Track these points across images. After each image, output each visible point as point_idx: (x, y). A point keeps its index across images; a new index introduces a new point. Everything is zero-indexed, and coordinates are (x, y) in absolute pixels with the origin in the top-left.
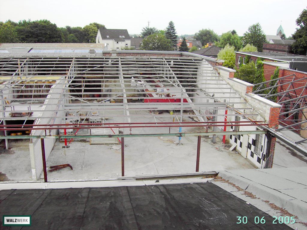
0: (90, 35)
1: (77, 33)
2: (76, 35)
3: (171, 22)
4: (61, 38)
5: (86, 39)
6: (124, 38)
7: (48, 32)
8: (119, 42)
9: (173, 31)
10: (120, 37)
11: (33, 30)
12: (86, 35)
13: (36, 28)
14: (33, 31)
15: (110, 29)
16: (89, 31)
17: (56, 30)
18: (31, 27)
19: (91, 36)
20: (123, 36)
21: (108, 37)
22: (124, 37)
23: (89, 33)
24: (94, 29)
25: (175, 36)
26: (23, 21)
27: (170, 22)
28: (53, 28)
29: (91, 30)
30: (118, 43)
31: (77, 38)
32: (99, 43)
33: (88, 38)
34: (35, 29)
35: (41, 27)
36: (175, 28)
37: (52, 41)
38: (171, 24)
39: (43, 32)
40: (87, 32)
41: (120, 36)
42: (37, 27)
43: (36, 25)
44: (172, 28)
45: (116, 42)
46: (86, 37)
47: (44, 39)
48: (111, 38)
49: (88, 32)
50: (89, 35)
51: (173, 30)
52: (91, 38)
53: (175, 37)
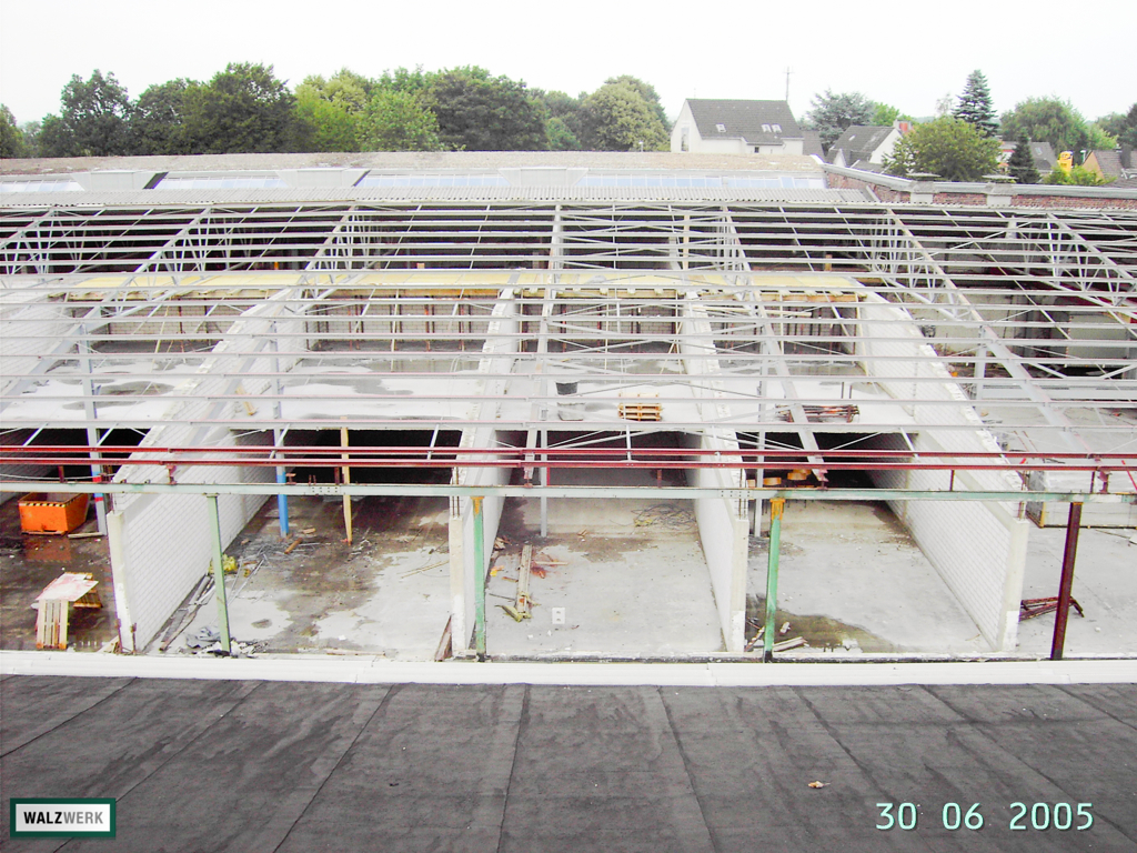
0: (620, 121)
1: (570, 114)
2: (568, 122)
3: (977, 73)
4: (542, 133)
5: (605, 136)
6: (778, 133)
7: (500, 110)
8: (762, 149)
9: (982, 109)
10: (765, 128)
11: (445, 102)
12: (601, 122)
13: (461, 98)
14: (445, 106)
15: (727, 101)
16: (615, 108)
17: (526, 104)
18: (438, 94)
19: (622, 126)
20: (774, 127)
21: (720, 128)
22: (776, 128)
23: (615, 114)
24: (632, 98)
25: (990, 125)
26: (396, 73)
27: (972, 72)
28: (516, 96)
29: (624, 103)
30: (757, 150)
31: (573, 131)
32: (683, 150)
33: (609, 131)
34: (454, 102)
35: (475, 94)
36: (991, 95)
37: (512, 143)
38: (976, 81)
39: (483, 110)
40: (606, 111)
41: (763, 126)
42: (461, 93)
43: (457, 85)
44: (981, 95)
45: (753, 148)
46: (602, 130)
47: (485, 137)
48: (734, 132)
49: (611, 109)
50: (613, 120)
51: (981, 104)
52: (622, 131)
53: (990, 129)
